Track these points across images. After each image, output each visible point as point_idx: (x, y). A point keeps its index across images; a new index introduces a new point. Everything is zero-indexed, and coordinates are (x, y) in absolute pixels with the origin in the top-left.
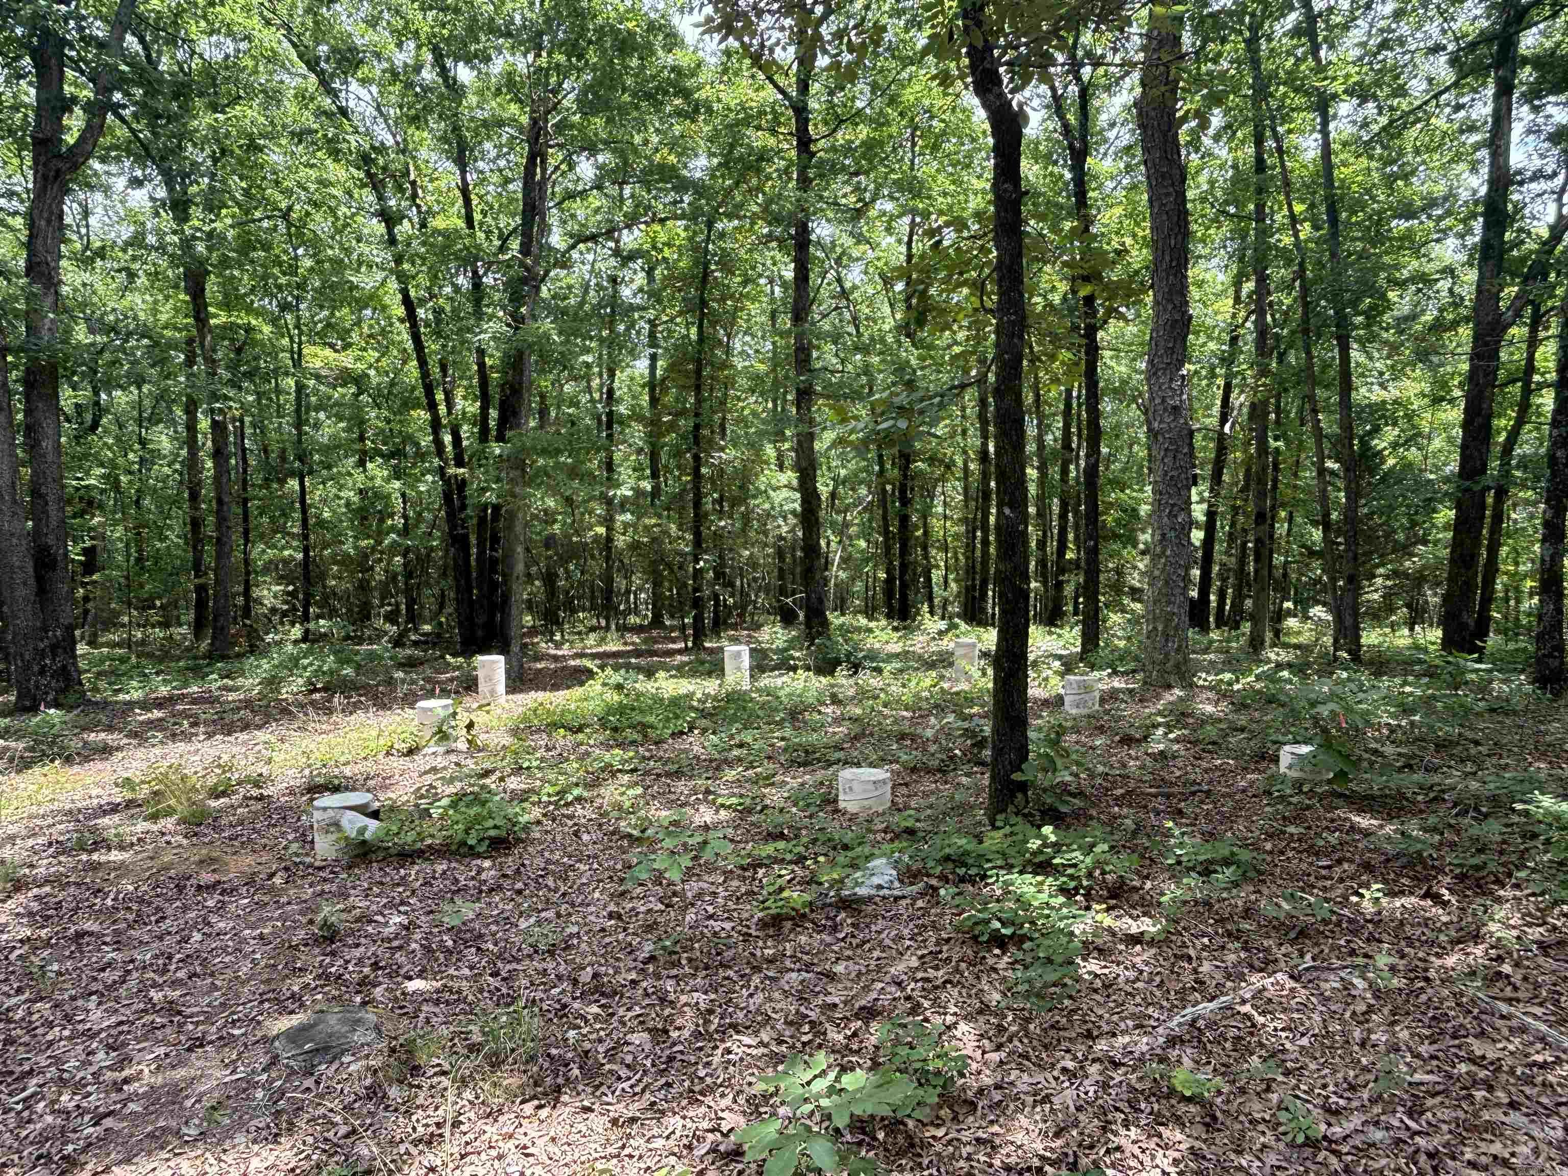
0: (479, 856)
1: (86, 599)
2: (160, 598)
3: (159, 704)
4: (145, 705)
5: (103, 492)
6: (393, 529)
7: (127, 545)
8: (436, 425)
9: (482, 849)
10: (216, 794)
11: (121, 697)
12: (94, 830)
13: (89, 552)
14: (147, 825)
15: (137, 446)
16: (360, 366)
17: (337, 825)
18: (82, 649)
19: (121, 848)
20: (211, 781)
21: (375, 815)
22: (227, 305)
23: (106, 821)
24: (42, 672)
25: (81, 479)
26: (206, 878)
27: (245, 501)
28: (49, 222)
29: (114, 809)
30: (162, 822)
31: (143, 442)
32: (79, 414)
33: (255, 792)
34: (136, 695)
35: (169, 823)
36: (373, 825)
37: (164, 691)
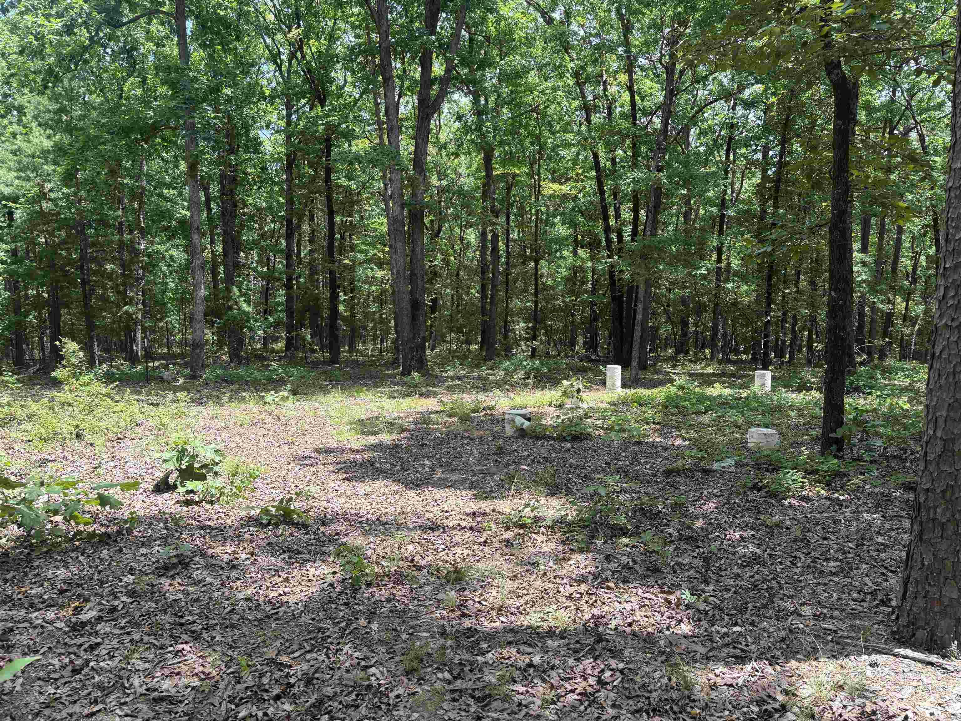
0: (567, 441)
1: (431, 326)
2: (465, 327)
3: (459, 378)
4: (453, 378)
5: (441, 268)
6: (586, 291)
7: (452, 298)
8: (607, 229)
9: (568, 438)
10: (475, 411)
11: (444, 374)
12: (429, 418)
13: (434, 301)
14: (446, 419)
15: (459, 242)
16: (574, 192)
17: (513, 421)
18: (428, 352)
19: (437, 424)
20: (473, 406)
21: (529, 420)
22: (503, 164)
23: (432, 416)
24: (412, 359)
25: (432, 261)
26: (466, 435)
27: (507, 275)
28: (423, 140)
29: (437, 412)
30: (453, 419)
31: (462, 239)
32: (432, 225)
33: (489, 412)
34: (451, 374)
35: (455, 419)
36: (527, 423)
37: (462, 373)
